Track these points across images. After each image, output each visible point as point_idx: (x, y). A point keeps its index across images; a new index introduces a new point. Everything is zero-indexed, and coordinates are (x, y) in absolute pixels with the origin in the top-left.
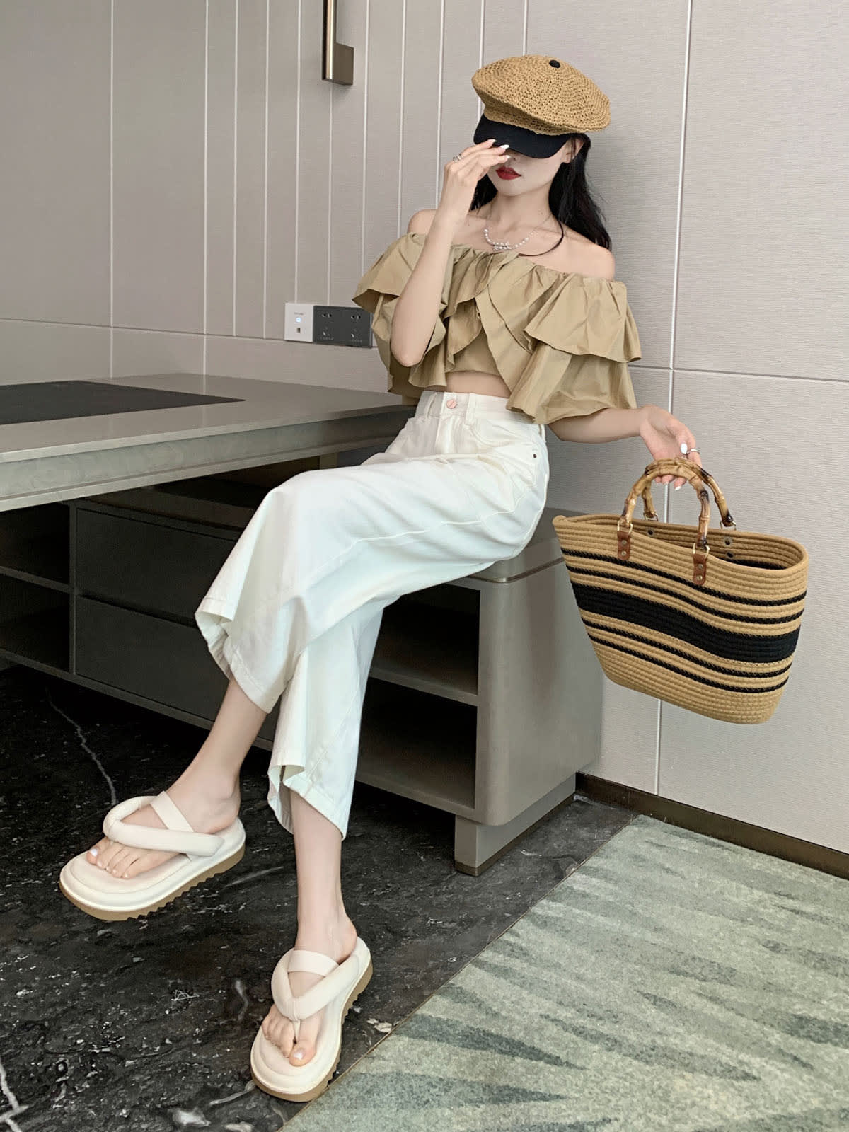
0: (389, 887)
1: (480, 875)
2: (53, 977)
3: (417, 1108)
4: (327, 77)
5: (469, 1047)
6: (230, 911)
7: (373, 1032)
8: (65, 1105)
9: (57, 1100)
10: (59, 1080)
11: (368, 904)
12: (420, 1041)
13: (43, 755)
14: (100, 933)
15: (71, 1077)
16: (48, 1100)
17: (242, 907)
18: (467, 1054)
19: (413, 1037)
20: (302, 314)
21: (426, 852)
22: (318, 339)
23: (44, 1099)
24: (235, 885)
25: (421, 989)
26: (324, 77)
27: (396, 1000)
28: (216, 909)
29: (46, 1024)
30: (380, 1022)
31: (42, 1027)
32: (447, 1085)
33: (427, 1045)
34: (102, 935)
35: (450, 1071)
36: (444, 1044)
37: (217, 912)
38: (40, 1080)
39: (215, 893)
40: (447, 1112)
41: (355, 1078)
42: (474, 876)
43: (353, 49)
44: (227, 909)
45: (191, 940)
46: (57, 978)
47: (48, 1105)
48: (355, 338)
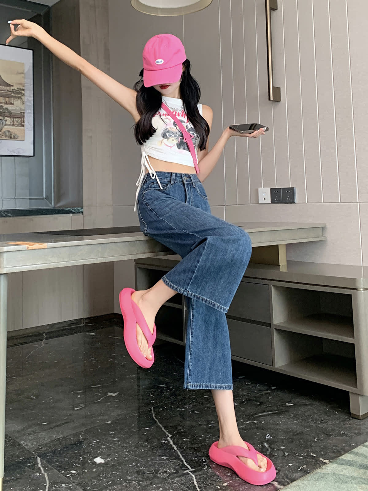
0: (323, 421)
1: (363, 419)
2: (195, 436)
3: (342, 483)
4: (271, 99)
5: (362, 469)
6: (259, 423)
7: (322, 462)
8: (208, 470)
9: (205, 469)
10: (204, 464)
11: (315, 425)
12: (342, 465)
13: (176, 373)
14: (210, 425)
15: (208, 463)
16: (201, 468)
17: (263, 422)
18: (362, 471)
19: (339, 464)
20: (266, 192)
21: (338, 411)
22: (273, 202)
23: (200, 468)
24: (259, 416)
25: (340, 452)
26: (269, 99)
27: (330, 454)
28: (253, 422)
29: (196, 448)
30: (324, 459)
31: (195, 449)
32: (355, 478)
33: (345, 467)
34: (210, 426)
35: (356, 475)
36: (352, 467)
37: (253, 423)
38: (197, 463)
39: (251, 417)
40: (355, 486)
41: (316, 473)
42: (361, 420)
43: (280, 88)
44: (257, 422)
45: (245, 430)
46: (196, 437)
47: (201, 470)
48: (289, 200)
